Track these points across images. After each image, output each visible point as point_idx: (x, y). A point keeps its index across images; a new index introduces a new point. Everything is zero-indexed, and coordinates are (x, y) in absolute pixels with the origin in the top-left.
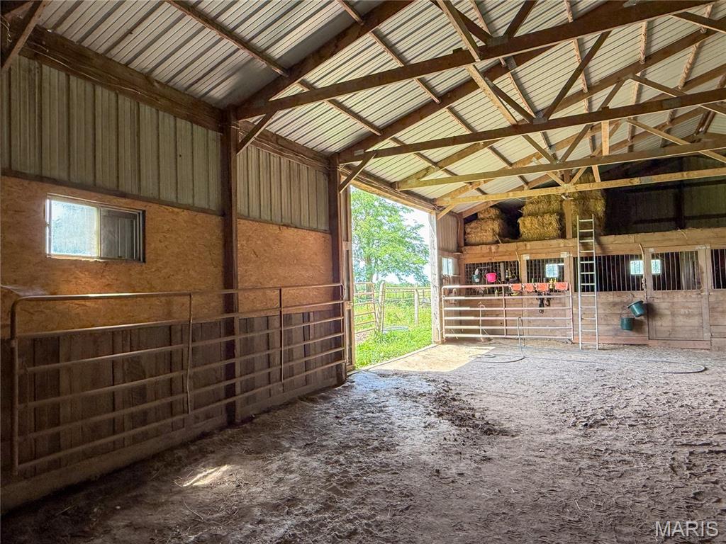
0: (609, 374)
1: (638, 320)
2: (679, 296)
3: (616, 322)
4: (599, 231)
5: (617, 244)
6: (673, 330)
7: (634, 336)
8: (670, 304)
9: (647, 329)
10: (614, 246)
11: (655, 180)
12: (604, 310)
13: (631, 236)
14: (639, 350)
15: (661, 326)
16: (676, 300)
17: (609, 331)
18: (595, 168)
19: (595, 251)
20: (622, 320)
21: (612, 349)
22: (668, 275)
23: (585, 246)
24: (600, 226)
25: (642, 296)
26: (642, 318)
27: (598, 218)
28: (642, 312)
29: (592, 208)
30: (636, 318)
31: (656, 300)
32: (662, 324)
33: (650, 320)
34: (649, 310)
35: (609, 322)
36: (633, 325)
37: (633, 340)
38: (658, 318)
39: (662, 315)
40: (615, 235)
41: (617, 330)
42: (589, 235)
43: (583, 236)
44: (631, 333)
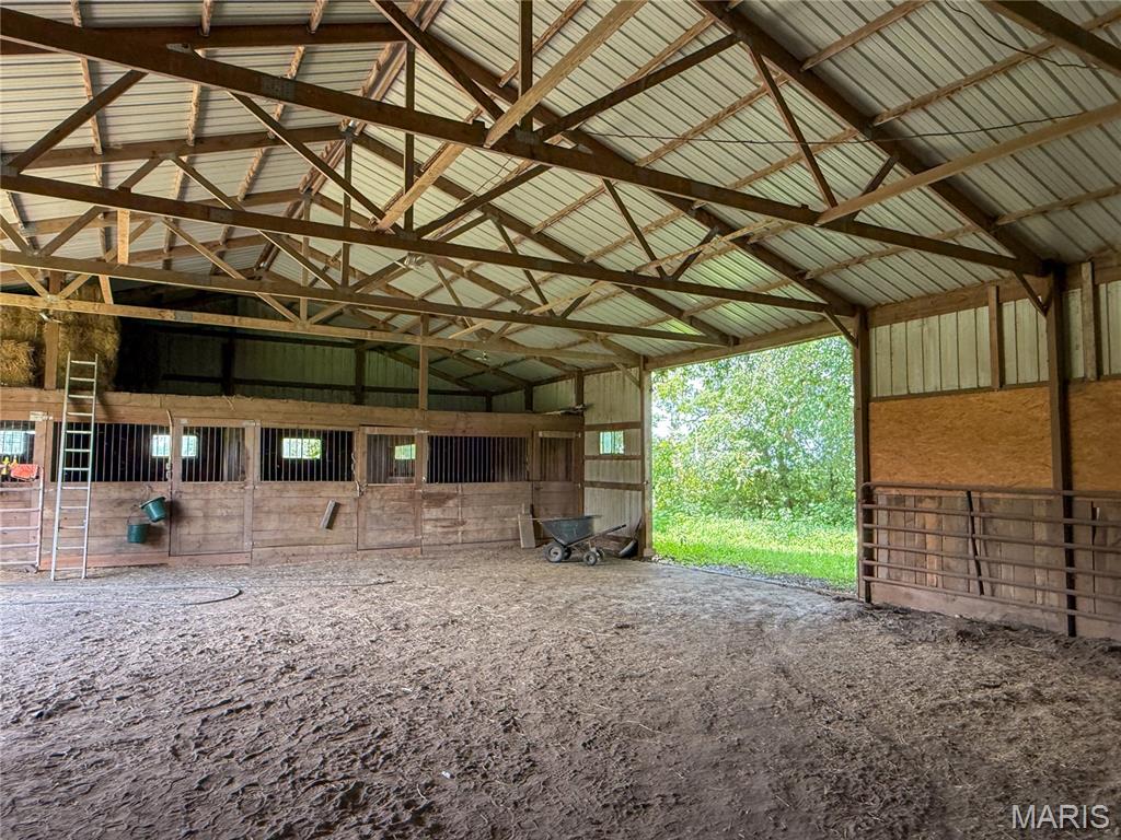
0: (97, 618)
1: (154, 527)
2: (215, 490)
3: (120, 530)
4: (105, 382)
5: (132, 407)
6: (205, 540)
7: (147, 553)
8: (202, 502)
9: (168, 540)
10: (127, 409)
11: (196, 319)
12: (102, 512)
13: (155, 396)
14: (151, 573)
15: (189, 534)
16: (211, 496)
17: (106, 546)
18: (104, 280)
19: (94, 414)
20: (131, 527)
21: (110, 575)
22: (204, 460)
23: (78, 405)
24: (107, 375)
25: (164, 490)
26: (162, 523)
27: (104, 360)
28: (162, 515)
29: (98, 344)
30: (153, 524)
31: (184, 497)
32: (189, 532)
33: (174, 526)
34: (173, 511)
35: (108, 532)
36: (148, 535)
37: (145, 558)
38: (185, 523)
39: (190, 519)
40: (132, 392)
41: (121, 544)
42: (87, 387)
43: (74, 388)
44: (142, 548)
